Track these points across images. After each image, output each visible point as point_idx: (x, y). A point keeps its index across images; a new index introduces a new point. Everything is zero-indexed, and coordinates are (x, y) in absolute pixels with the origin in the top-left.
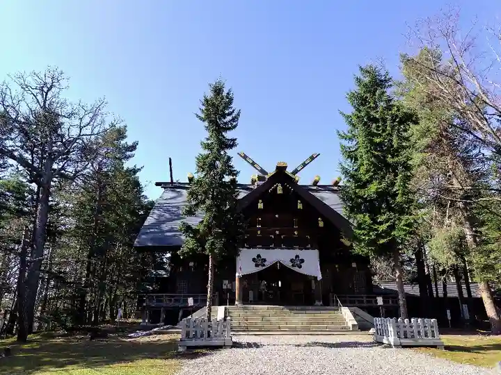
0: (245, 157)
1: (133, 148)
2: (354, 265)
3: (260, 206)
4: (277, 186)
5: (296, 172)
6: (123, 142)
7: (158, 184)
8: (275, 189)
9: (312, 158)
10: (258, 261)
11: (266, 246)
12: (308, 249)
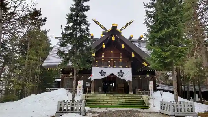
0: (96, 22)
1: (45, 20)
2: (148, 76)
3: (104, 46)
4: (112, 36)
5: (122, 30)
6: (40, 17)
7: (56, 38)
8: (111, 38)
9: (130, 23)
10: (102, 73)
11: (106, 66)
12: (127, 68)
